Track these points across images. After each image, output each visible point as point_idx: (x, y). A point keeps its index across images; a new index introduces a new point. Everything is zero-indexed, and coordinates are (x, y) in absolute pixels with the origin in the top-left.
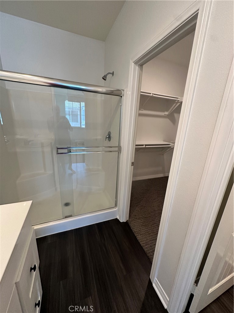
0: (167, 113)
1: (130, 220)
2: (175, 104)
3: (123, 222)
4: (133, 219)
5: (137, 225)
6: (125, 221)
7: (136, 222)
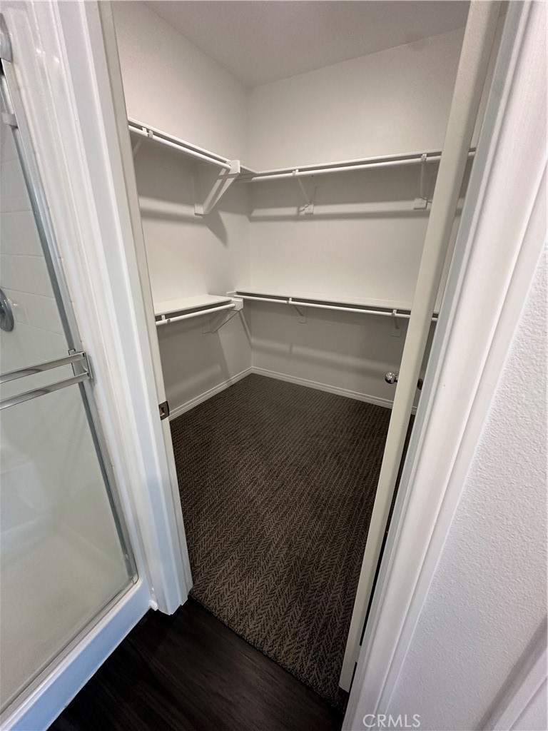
0: (200, 210)
1: (197, 583)
2: (219, 182)
3: (180, 610)
4: (206, 571)
5: (226, 586)
6: (181, 600)
7: (220, 576)
